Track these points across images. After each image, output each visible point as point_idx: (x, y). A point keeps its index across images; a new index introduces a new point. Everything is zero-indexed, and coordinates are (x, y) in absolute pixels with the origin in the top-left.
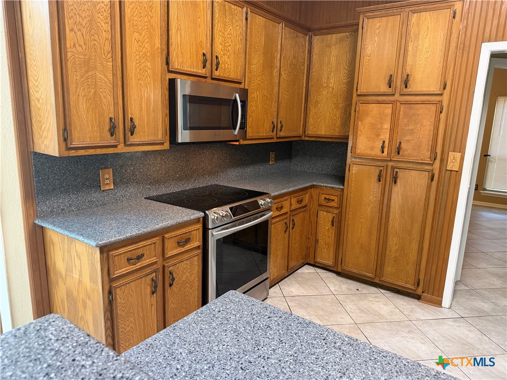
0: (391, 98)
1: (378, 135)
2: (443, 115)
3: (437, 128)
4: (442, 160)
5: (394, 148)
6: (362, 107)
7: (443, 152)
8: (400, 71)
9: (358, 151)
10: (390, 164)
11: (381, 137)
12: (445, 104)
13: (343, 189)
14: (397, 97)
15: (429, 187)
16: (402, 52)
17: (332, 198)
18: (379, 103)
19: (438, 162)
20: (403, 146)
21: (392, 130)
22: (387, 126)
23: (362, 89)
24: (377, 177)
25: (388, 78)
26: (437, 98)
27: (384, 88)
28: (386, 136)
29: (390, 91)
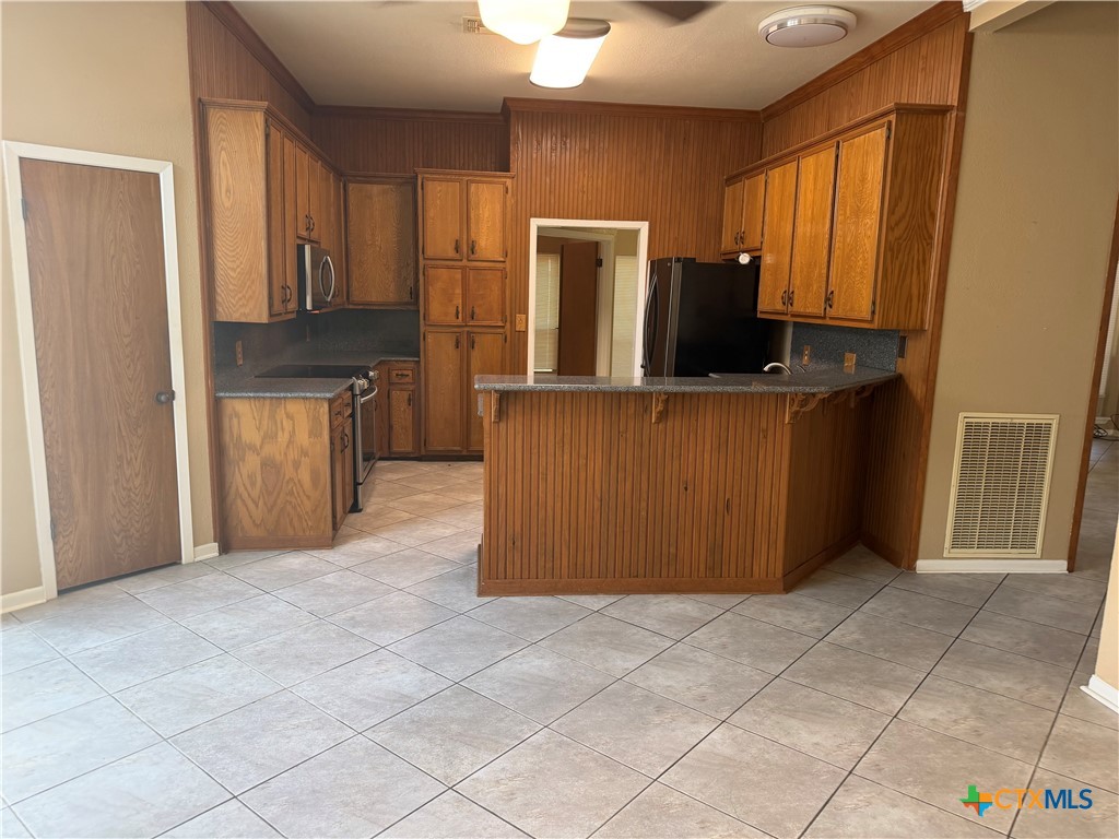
0: (460, 263)
1: (451, 301)
2: (507, 280)
3: (504, 292)
4: (511, 323)
5: (469, 312)
6: (431, 272)
7: (511, 316)
8: (465, 237)
9: (432, 318)
10: (467, 329)
11: (455, 302)
12: (508, 270)
13: (419, 362)
14: (465, 262)
15: (503, 348)
16: (466, 219)
17: (405, 372)
18: (448, 267)
19: (508, 324)
20: (477, 310)
21: (464, 296)
22: (458, 291)
23: (430, 252)
24: (454, 344)
25: (454, 245)
26: (501, 265)
27: (451, 253)
28: (458, 301)
29: (458, 256)
